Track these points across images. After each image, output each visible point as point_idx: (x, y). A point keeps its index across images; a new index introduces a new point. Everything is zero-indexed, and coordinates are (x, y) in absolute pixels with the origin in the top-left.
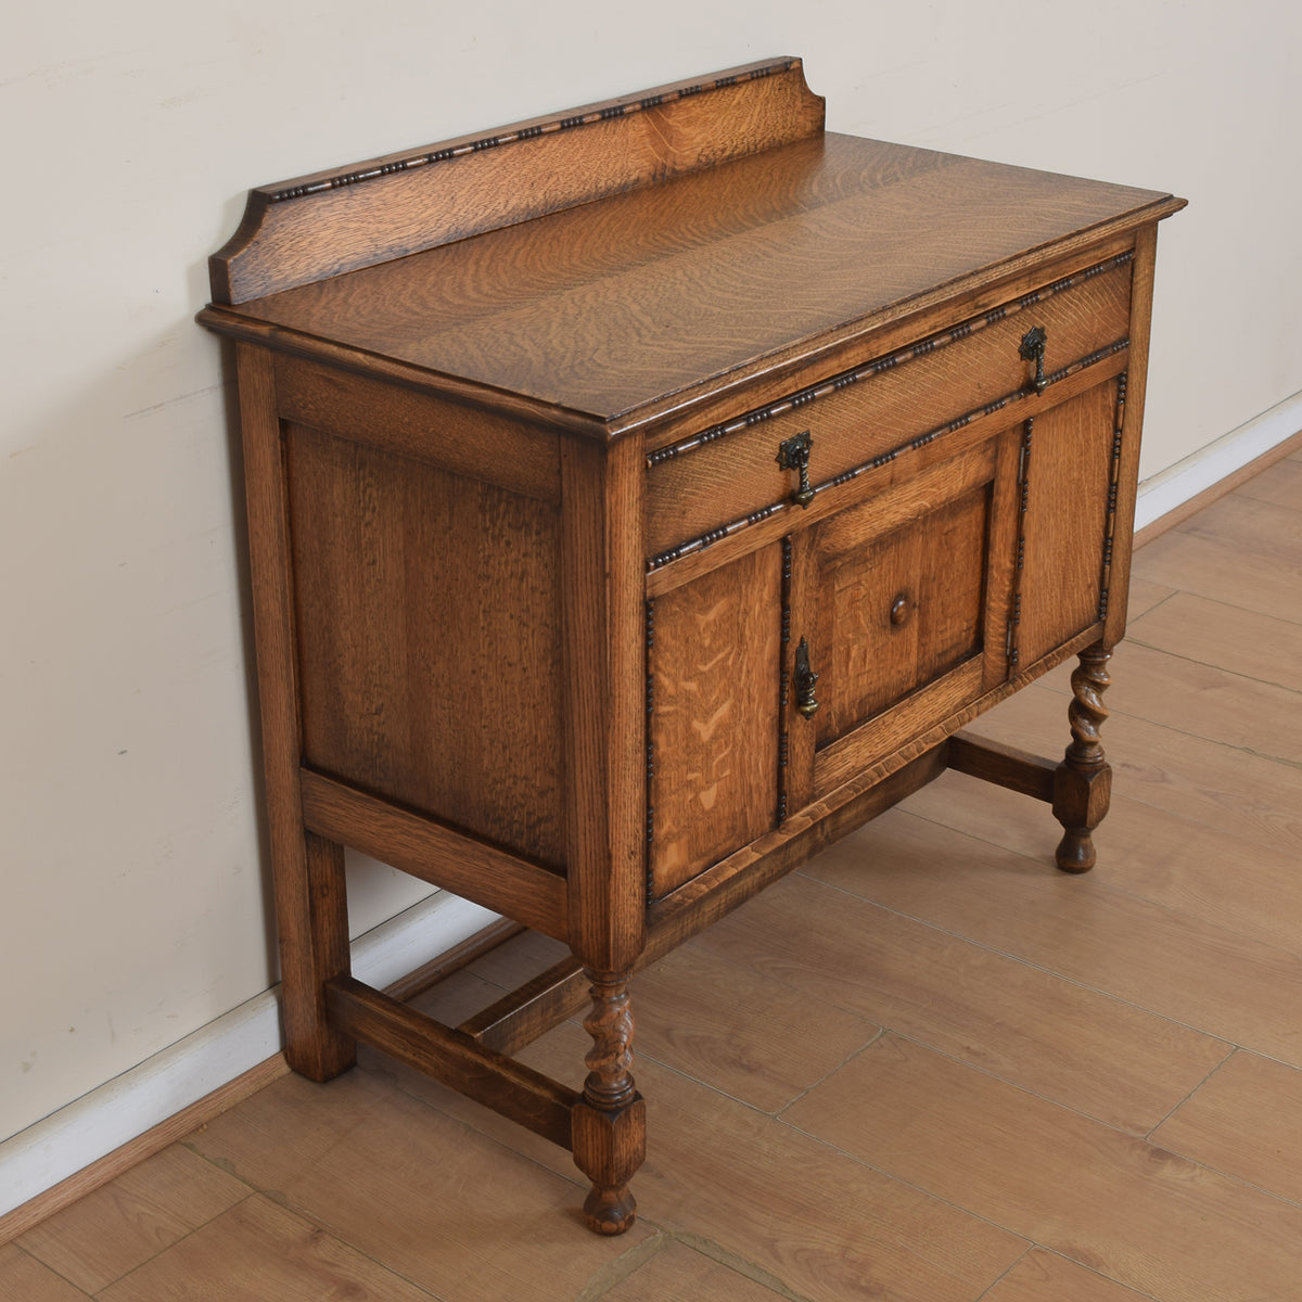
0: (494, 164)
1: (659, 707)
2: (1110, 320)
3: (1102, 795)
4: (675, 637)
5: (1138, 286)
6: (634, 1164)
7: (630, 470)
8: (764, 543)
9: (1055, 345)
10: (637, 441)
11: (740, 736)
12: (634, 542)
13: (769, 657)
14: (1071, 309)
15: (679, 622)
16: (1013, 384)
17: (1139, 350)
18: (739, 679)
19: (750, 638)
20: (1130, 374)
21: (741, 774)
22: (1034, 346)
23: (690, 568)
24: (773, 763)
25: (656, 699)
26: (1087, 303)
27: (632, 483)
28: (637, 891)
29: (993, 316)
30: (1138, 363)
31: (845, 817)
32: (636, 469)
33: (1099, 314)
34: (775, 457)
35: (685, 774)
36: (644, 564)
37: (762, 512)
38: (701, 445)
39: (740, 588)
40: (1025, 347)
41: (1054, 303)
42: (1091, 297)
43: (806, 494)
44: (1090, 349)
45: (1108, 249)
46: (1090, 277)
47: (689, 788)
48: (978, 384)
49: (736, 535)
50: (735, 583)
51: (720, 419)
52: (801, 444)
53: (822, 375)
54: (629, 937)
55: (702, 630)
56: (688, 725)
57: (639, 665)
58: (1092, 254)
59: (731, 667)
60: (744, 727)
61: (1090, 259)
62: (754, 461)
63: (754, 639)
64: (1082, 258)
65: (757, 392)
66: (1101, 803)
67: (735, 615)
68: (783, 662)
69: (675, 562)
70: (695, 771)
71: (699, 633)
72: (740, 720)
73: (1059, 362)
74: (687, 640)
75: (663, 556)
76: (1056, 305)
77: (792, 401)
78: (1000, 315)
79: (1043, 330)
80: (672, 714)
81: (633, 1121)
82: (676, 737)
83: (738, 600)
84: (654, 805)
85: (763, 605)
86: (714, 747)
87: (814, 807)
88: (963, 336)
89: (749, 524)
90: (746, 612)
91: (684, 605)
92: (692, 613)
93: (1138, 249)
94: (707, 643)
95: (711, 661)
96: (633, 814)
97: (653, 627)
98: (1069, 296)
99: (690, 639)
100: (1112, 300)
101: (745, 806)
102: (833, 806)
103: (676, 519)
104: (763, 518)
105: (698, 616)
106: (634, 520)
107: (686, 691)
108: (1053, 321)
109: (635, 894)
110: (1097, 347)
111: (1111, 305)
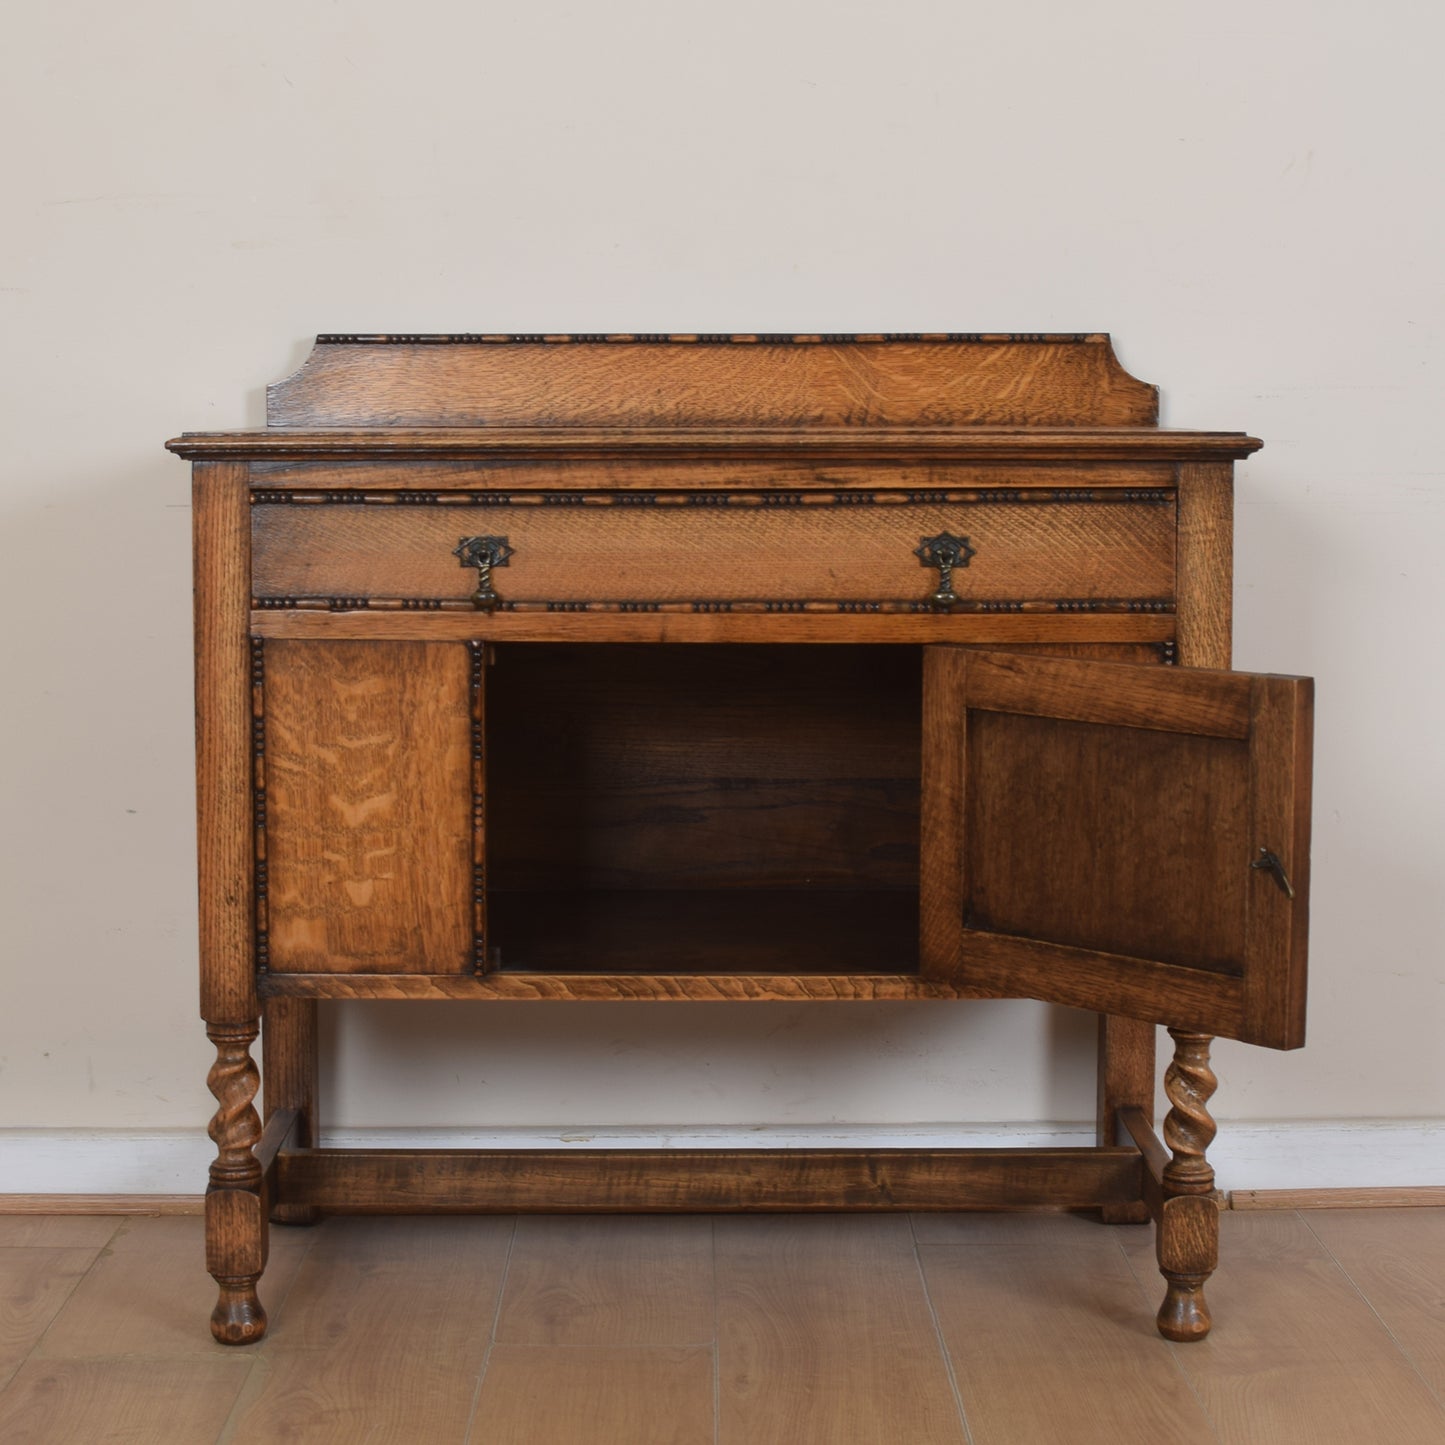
1: (277, 759)
2: (1126, 567)
3: (1194, 1232)
4: (299, 691)
5: (1192, 540)
6: (239, 1265)
7: (225, 497)
8: (436, 636)
9: (997, 567)
10: (236, 471)
11: (408, 842)
12: (232, 571)
13: (452, 769)
14: (1032, 531)
15: (307, 678)
16: (906, 591)
17: (1202, 624)
18: (406, 776)
19: (421, 736)
20: (1184, 650)
21: (412, 886)
22: (942, 554)
23: (318, 625)
24: (463, 894)
25: (270, 747)
26: (1069, 532)
27: (228, 510)
28: (240, 945)
29: (850, 497)
30: (1205, 641)
31: (919, 1176)
32: (234, 498)
33: (1100, 553)
34: (452, 550)
35: (319, 849)
36: (248, 598)
37: (427, 601)
38: (329, 502)
39: (403, 676)
40: (927, 552)
41: (991, 514)
42: (1077, 527)
43: (483, 596)
44: (1080, 593)
45: (1110, 475)
46: (1069, 501)
47: (327, 868)
48: (831, 571)
49: (387, 613)
50: (395, 667)
51: (362, 485)
52: (493, 548)
53: (528, 483)
54: (227, 990)
55: (342, 699)
56: (323, 797)
57: (240, 699)
58: (1073, 473)
59: (391, 758)
60: (415, 833)
61: (1068, 478)
62: (416, 544)
63: (427, 741)
64: (1049, 472)
65: (420, 472)
66: (1193, 1243)
67: (396, 703)
68: (472, 782)
69: (291, 611)
70: (337, 852)
71: (338, 701)
72: (408, 823)
73: (1008, 590)
74: (319, 703)
75: (272, 600)
76: (996, 517)
77: (473, 496)
78: (864, 499)
79: (965, 540)
80: (297, 774)
81: (237, 1210)
82: (305, 802)
83: (399, 687)
84: (265, 861)
85: (442, 706)
86: (367, 838)
87: (544, 979)
88: (787, 505)
89: (405, 607)
90: (413, 705)
91: (313, 663)
92: (326, 676)
93: (1184, 490)
94: (352, 717)
95: (359, 739)
96: (233, 856)
97: (261, 668)
98: (1024, 514)
99: (323, 703)
100: (1130, 543)
101: (419, 926)
102: (580, 993)
103: (297, 568)
104: (427, 608)
105: (336, 683)
106: (232, 549)
107: (319, 757)
108: (991, 536)
109: (236, 947)
110: (1097, 594)
111: (1127, 548)
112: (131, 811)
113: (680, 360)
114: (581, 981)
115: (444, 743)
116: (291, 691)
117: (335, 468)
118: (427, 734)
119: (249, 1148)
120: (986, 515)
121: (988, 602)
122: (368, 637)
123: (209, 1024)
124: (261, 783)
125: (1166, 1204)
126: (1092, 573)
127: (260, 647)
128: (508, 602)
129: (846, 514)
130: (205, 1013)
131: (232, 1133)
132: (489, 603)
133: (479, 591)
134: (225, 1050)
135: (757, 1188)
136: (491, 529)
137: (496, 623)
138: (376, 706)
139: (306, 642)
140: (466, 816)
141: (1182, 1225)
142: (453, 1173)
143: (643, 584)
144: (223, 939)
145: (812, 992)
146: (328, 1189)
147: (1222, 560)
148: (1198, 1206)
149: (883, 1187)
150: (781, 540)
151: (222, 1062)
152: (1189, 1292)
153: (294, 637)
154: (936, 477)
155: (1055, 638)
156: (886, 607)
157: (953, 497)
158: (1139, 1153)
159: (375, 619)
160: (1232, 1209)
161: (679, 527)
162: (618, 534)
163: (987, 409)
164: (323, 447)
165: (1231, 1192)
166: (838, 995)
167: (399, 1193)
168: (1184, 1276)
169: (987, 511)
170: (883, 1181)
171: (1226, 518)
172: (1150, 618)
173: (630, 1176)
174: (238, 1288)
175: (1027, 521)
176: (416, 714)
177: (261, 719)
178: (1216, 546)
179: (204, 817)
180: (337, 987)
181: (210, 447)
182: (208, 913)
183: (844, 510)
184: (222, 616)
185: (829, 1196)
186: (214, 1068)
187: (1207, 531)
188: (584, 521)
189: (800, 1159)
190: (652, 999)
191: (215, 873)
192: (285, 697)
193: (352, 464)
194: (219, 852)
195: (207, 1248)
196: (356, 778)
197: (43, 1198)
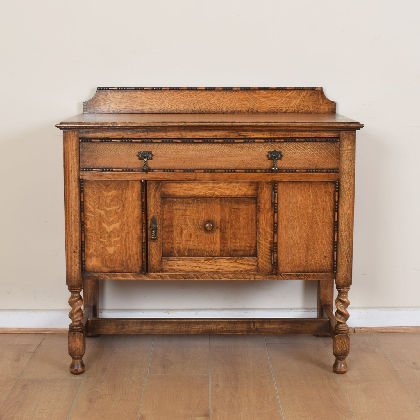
0: (179, 95)
1: (87, 213)
2: (326, 160)
3: (343, 344)
4: (93, 194)
5: (344, 152)
6: (78, 353)
7: (72, 140)
8: (132, 179)
9: (289, 160)
10: (75, 133)
11: (124, 236)
12: (74, 161)
13: (136, 216)
14: (299, 150)
15: (95, 191)
16: (264, 167)
17: (347, 176)
18: (123, 218)
19: (128, 207)
20: (341, 183)
21: (125, 249)
22: (274, 156)
23: (98, 176)
24: (140, 251)
25: (85, 210)
26: (310, 150)
27: (73, 144)
28: (77, 265)
29: (248, 140)
30: (347, 180)
31: (267, 326)
32: (75, 140)
33: (318, 156)
34: (136, 155)
35: (99, 238)
36: (79, 168)
37: (129, 169)
38: (102, 142)
39: (122, 190)
40: (270, 156)
41: (288, 145)
42: (312, 149)
43: (145, 168)
44: (312, 167)
45: (321, 134)
46: (310, 141)
47: (101, 243)
48: (243, 161)
49: (118, 172)
50: (120, 187)
51: (111, 137)
52: (148, 154)
53: (157, 136)
54: (74, 277)
55: (105, 196)
56: (100, 224)
57: (77, 197)
58: (311, 133)
59: (119, 213)
60: (126, 234)
61: (309, 135)
62: (126, 153)
63: (129, 208)
64: (304, 133)
65: (127, 133)
66: (343, 347)
67: (121, 197)
68: (142, 219)
69: (91, 172)
70: (104, 239)
71: (104, 197)
72: (124, 231)
73: (293, 167)
74: (99, 197)
75: (86, 169)
76: (289, 146)
77: (142, 140)
78: (252, 141)
79: (280, 152)
80: (93, 217)
81: (77, 337)
82: (95, 225)
83: (121, 193)
84: (84, 241)
85: (133, 199)
86: (113, 235)
87: (162, 274)
88: (230, 143)
89: (123, 171)
90: (125, 198)
91: (97, 186)
92: (101, 190)
93: (342, 138)
94: (108, 201)
95: (110, 207)
96: (75, 240)
97: (83, 188)
98: (297, 145)
99: (100, 197)
100: (327, 153)
101: (127, 260)
102: (172, 278)
103: (92, 160)
104: (129, 171)
105: (104, 192)
106: (74, 154)
107: (99, 213)
108: (288, 151)
109: (76, 265)
110: (317, 167)
111: (326, 155)
112: (46, 221)
113: (200, 94)
114: (172, 275)
115: (134, 209)
116: (91, 195)
117: (103, 132)
118: (129, 206)
119: (80, 320)
120: (286, 145)
121: (287, 170)
122: (113, 179)
123: (69, 286)
124: (83, 220)
125: (335, 336)
126: (316, 161)
127: (82, 182)
128: (152, 169)
129: (247, 145)
130: (68, 283)
131: (75, 316)
132: (147, 170)
133: (144, 167)
134: (73, 293)
135: (222, 329)
136: (147, 149)
137: (148, 175)
138: (115, 198)
139: (95, 180)
140: (140, 229)
141: (340, 342)
142: (137, 325)
143: (190, 164)
144: (72, 263)
145: (237, 278)
146: (102, 329)
147: (352, 158)
148: (344, 337)
149: (257, 329)
150: (229, 153)
151: (72, 297)
152: (341, 360)
153: (92, 179)
154: (272, 135)
155: (305, 180)
156: (258, 171)
157: (277, 140)
158: (328, 320)
159: (115, 174)
160: (355, 332)
161: (200, 148)
162: (183, 151)
163: (288, 108)
164: (100, 126)
165: (355, 328)
166: (244, 279)
167: (121, 330)
168: (340, 356)
169: (287, 144)
170: (257, 327)
171: (354, 146)
172: (332, 174)
173: (186, 326)
174: (77, 359)
175: (298, 147)
176: (126, 200)
177: (83, 202)
178: (351, 154)
179: (67, 229)
180: (104, 276)
181: (68, 126)
182: (68, 256)
183: (246, 144)
184: (72, 173)
185: (242, 331)
186: (70, 298)
187: (348, 150)
188: (173, 147)
189: (234, 321)
190: (192, 280)
191: (70, 245)
192: (90, 196)
193: (108, 131)
194: (71, 239)
195: (69, 348)
196: (110, 218)
197: (22, 329)
